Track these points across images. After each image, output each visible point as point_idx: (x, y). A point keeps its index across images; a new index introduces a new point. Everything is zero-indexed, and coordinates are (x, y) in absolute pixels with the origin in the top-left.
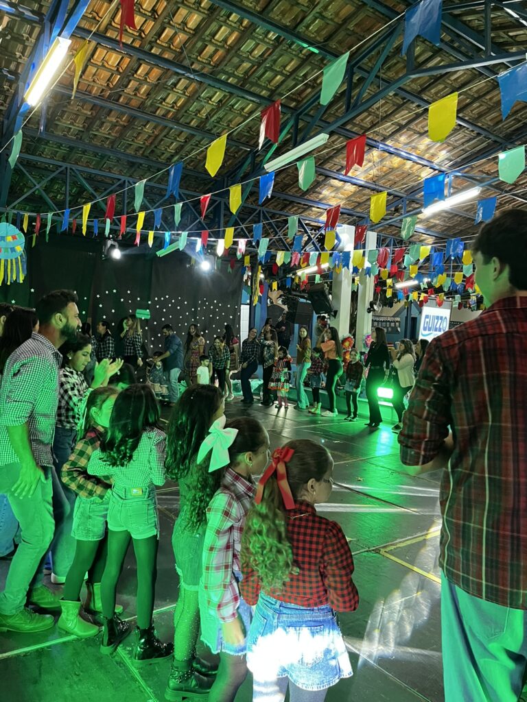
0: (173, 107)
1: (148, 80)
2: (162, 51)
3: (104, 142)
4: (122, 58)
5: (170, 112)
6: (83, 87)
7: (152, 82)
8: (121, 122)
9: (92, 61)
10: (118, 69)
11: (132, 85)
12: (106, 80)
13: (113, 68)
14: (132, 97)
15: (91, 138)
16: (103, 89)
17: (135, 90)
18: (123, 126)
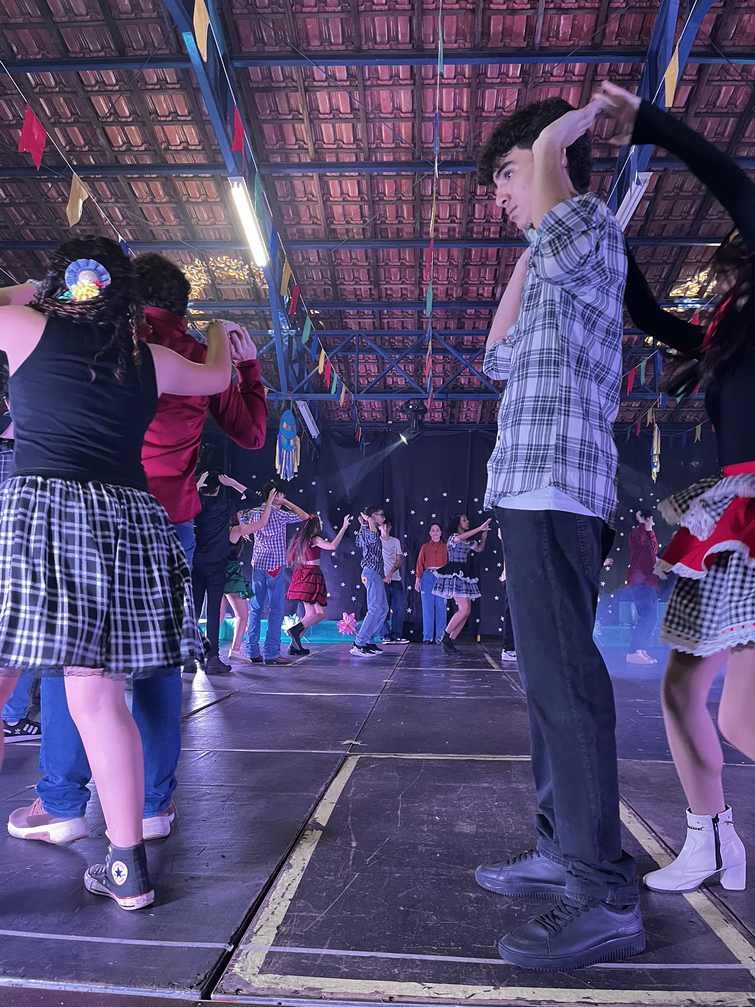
2: (394, 154)
3: (405, 295)
4: (358, 182)
5: (454, 229)
6: (342, 234)
7: (408, 198)
8: (407, 264)
9: (331, 199)
10: (362, 198)
11: (390, 211)
12: (360, 216)
13: (356, 199)
14: (399, 226)
15: (390, 295)
16: (363, 229)
17: (397, 217)
18: (412, 267)
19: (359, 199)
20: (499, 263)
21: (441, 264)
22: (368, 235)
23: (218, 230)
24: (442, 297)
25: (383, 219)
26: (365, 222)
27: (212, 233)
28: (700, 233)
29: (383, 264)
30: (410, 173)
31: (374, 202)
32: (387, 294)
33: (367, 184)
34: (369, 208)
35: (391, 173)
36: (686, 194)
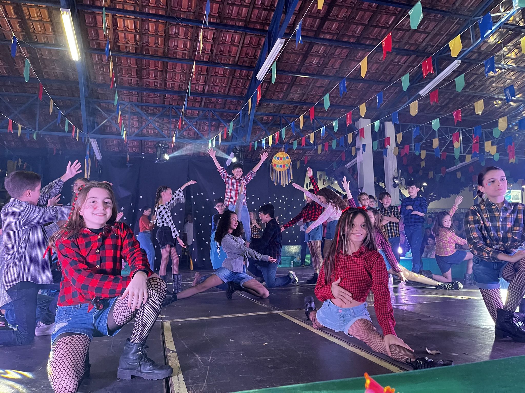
0: (185, 50)
1: (159, 34)
2: (156, 10)
3: (156, 85)
4: (134, 22)
5: (185, 54)
6: (123, 49)
7: (162, 35)
8: (159, 69)
9: (118, 28)
10: (136, 31)
11: (151, 40)
12: (134, 40)
13: (132, 31)
14: (156, 49)
15: (148, 85)
16: (135, 47)
17: (155, 44)
18: (162, 71)
19: (134, 31)
20: (207, 75)
21: (177, 71)
22: (138, 51)
23: (47, 37)
24: (176, 89)
25: (147, 44)
26: (137, 44)
27: (42, 39)
28: (301, 71)
29: (146, 68)
30: (164, 22)
31: (143, 34)
32: (146, 84)
33: (139, 24)
34: (140, 37)
35: (153, 20)
36: (297, 52)
